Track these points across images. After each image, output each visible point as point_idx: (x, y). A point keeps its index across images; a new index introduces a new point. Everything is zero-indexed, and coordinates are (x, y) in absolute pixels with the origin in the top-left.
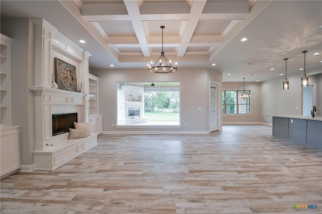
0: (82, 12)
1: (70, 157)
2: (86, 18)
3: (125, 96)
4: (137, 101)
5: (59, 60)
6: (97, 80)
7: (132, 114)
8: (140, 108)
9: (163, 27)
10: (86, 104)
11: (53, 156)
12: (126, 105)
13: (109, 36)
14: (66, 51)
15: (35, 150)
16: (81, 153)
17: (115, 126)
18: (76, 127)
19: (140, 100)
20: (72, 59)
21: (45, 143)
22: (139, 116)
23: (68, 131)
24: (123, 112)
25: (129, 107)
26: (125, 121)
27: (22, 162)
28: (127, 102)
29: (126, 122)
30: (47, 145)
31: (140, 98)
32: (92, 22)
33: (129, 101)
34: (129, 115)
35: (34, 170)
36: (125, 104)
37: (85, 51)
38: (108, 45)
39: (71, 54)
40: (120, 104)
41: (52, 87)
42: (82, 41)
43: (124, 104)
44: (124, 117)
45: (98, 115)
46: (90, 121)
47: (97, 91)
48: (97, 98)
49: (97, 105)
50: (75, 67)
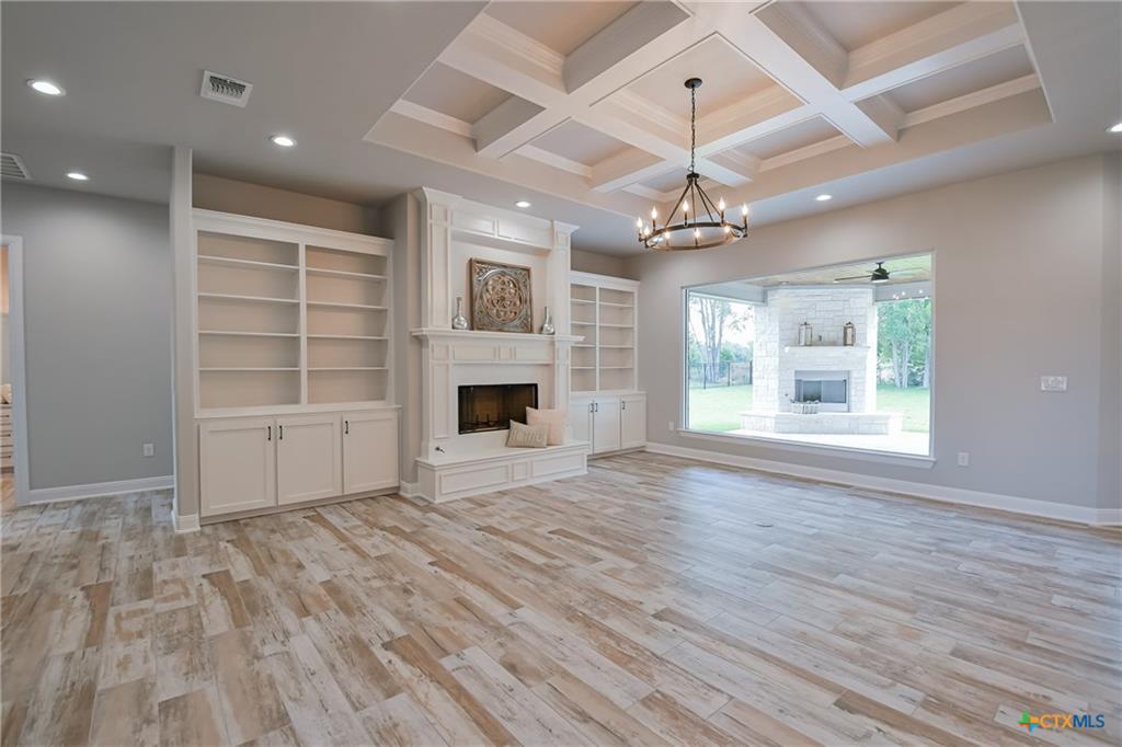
0: (475, 144)
1: (484, 485)
2: (489, 152)
3: (781, 329)
4: (833, 344)
5: (478, 262)
6: (635, 290)
7: (810, 394)
8: (849, 372)
9: (692, 83)
10: (557, 362)
11: (437, 474)
12: (783, 361)
13: (591, 163)
14: (496, 237)
15: (419, 455)
16: (523, 485)
17: (678, 432)
18: (529, 419)
19: (849, 342)
20: (518, 252)
21: (432, 445)
22: (844, 406)
23: (508, 428)
24: (774, 384)
25: (798, 369)
26: (773, 421)
27: (401, 475)
28: (787, 349)
29: (776, 423)
30: (438, 449)
31: (849, 330)
32: (517, 152)
33: (797, 343)
34: (798, 399)
35: (415, 495)
36: (780, 357)
37: (552, 221)
38: (595, 189)
39: (512, 240)
40: (761, 357)
41: (453, 328)
42: (523, 204)
43: (777, 359)
44: (777, 404)
45: (636, 391)
46: (593, 408)
47: (633, 321)
48: (633, 342)
49: (634, 362)
50: (528, 270)
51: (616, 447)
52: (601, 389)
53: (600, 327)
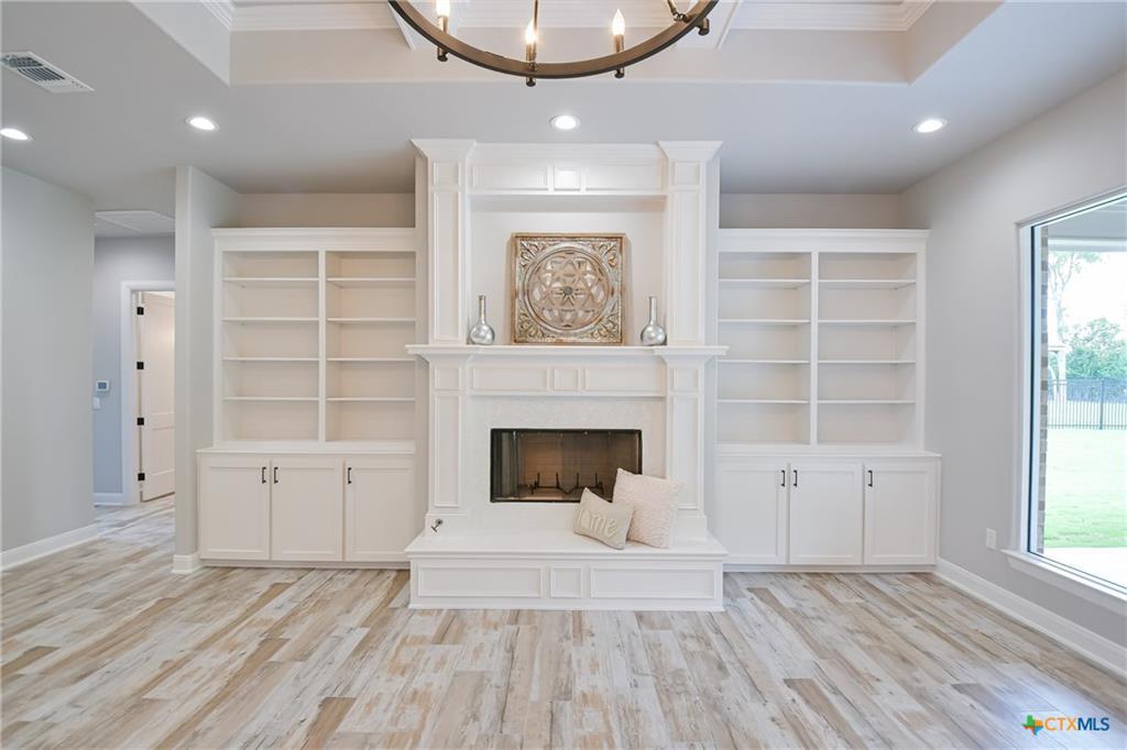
5: (522, 238)
6: (920, 249)
10: (669, 394)
14: (551, 192)
18: (615, 492)
21: (432, 515)
30: (439, 522)
45: (921, 451)
46: (789, 479)
47: (917, 309)
48: (917, 351)
49: (918, 390)
50: (618, 238)
51: (849, 558)
52: (820, 441)
53: (820, 325)
